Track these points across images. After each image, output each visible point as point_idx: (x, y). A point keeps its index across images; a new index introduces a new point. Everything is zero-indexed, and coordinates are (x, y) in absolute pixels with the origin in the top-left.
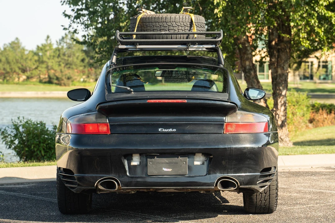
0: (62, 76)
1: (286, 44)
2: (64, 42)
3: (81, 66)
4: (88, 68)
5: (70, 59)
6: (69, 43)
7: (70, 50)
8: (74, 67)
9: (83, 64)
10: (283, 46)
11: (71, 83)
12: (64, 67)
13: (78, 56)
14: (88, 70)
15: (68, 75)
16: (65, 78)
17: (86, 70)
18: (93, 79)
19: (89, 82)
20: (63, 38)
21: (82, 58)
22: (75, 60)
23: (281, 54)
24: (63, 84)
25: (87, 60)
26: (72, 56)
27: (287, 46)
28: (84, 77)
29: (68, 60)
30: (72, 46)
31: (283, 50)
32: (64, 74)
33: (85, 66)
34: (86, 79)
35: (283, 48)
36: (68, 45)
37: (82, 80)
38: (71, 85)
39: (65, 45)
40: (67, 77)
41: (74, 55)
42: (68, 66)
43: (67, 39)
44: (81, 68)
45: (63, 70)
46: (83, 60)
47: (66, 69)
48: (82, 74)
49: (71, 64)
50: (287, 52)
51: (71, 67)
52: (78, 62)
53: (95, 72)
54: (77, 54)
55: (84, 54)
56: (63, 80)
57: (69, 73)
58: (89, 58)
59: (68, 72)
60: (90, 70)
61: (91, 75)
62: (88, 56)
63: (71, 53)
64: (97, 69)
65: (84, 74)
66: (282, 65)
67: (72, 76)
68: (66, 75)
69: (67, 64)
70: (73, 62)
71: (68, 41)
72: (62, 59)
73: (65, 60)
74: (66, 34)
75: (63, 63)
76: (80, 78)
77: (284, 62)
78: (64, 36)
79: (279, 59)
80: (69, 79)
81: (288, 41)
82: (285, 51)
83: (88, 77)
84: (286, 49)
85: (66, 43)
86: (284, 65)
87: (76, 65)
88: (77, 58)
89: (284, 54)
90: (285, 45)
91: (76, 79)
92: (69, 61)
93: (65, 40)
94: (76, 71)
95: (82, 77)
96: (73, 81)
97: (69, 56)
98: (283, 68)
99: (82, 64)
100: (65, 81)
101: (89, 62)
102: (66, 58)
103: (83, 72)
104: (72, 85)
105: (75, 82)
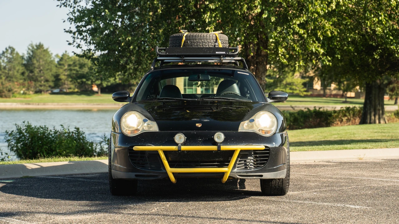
0: (3, 88)
1: (263, 57)
2: (4, 56)
3: (21, 79)
4: (28, 81)
5: (11, 72)
6: (9, 58)
7: (11, 63)
8: (14, 79)
9: (24, 77)
10: (261, 60)
11: (11, 95)
12: (5, 79)
13: (19, 70)
14: (28, 83)
15: (9, 87)
16: (6, 90)
17: (26, 83)
18: (32, 91)
19: (29, 94)
20: (4, 53)
21: (22, 71)
22: (16, 73)
23: (259, 67)
24: (4, 96)
25: (27, 74)
26: (12, 69)
27: (264, 59)
28: (24, 89)
29: (8, 74)
30: (13, 60)
31: (261, 63)
32: (5, 86)
33: (25, 80)
34: (26, 92)
35: (261, 61)
36: (8, 59)
37: (22, 92)
38: (11, 97)
39: (5, 59)
40: (7, 89)
41: (15, 68)
42: (9, 79)
43: (7, 54)
44: (21, 81)
45: (4, 83)
46: (23, 74)
47: (6, 82)
48: (22, 87)
49: (12, 77)
50: (264, 64)
51: (12, 79)
52: (18, 75)
53: (35, 85)
54: (17, 68)
55: (24, 68)
56: (4, 92)
57: (10, 85)
58: (29, 72)
59: (8, 85)
60: (30, 83)
61: (31, 88)
62: (27, 70)
63: (11, 67)
64: (37, 82)
65: (24, 87)
66: (260, 76)
67: (13, 88)
68: (7, 87)
69: (7, 77)
70: (13, 75)
71: (9, 56)
72: (3, 72)
73: (6, 73)
74: (6, 49)
75: (4, 76)
76: (20, 91)
77: (261, 74)
78: (5, 50)
79: (257, 71)
80: (9, 91)
81: (265, 55)
82: (263, 64)
83: (28, 89)
84: (263, 62)
85: (7, 57)
86: (262, 76)
87: (16, 78)
88: (18, 72)
89: (261, 66)
90: (263, 59)
91: (16, 91)
92: (10, 75)
93: (6, 55)
94: (16, 83)
95: (22, 90)
96: (13, 93)
97: (10, 70)
98: (261, 79)
99: (22, 77)
100: (6, 92)
101: (28, 76)
102: (6, 71)
103: (23, 85)
104: (13, 97)
105: (15, 94)
